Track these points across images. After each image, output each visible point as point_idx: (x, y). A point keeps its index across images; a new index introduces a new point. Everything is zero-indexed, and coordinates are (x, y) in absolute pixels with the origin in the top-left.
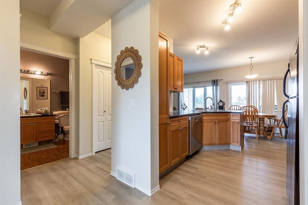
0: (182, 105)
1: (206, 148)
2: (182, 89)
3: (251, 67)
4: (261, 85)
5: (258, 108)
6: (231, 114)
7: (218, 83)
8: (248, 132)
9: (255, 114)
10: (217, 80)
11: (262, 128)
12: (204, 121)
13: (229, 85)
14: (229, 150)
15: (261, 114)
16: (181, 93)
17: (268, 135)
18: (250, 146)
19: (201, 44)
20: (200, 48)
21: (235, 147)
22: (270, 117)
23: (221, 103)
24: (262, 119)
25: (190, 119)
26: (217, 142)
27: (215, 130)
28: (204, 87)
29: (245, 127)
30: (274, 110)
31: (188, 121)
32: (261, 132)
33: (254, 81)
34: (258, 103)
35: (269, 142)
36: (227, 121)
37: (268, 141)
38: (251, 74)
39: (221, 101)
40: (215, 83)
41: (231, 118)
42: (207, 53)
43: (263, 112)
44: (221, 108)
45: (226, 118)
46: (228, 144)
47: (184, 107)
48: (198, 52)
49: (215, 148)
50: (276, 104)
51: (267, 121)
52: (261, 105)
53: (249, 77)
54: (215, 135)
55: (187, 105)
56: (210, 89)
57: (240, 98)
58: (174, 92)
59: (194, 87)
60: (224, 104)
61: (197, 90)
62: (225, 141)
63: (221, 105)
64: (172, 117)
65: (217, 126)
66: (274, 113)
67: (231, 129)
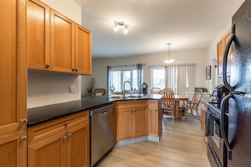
0: (111, 87)
1: (121, 143)
3: (169, 53)
4: (177, 70)
5: (174, 90)
6: (149, 100)
7: (143, 67)
8: (166, 113)
9: (172, 97)
10: (141, 65)
11: (177, 109)
13: (151, 69)
14: (147, 141)
15: (176, 97)
17: (182, 115)
18: (167, 131)
19: (119, 20)
20: (118, 25)
21: (153, 138)
22: (184, 100)
23: (145, 85)
24: (177, 101)
25: (92, 115)
26: (134, 134)
28: (131, 70)
29: (163, 109)
30: (187, 92)
31: (87, 118)
32: (177, 113)
33: (171, 66)
34: (174, 86)
35: (183, 125)
36: (145, 109)
37: (182, 123)
39: (144, 83)
40: (139, 67)
41: (150, 105)
42: (126, 32)
43: (178, 94)
44: (145, 91)
45: (143, 105)
46: (147, 135)
47: (113, 89)
48: (116, 29)
49: (131, 142)
50: (187, 87)
51: (181, 102)
52: (176, 87)
53: (167, 62)
54: (132, 126)
55: (115, 87)
56: (135, 72)
57: (161, 80)
59: (122, 70)
60: (147, 87)
61: (124, 73)
62: (142, 132)
63: (145, 87)
64: (34, 125)
65: (134, 115)
66: (186, 95)
67: (149, 117)
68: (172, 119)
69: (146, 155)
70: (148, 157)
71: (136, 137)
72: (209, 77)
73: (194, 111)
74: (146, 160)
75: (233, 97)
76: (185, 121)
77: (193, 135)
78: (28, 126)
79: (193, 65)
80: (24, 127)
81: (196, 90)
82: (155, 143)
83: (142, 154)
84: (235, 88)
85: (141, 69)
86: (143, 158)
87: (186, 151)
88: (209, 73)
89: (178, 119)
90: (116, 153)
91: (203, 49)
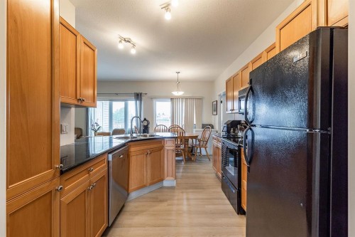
0: (93, 125)
1: (133, 195)
2: (94, 101)
3: (178, 83)
6: (166, 139)
7: (143, 98)
10: (141, 94)
11: (187, 149)
12: (132, 154)
13: (154, 101)
14: (162, 188)
16: (90, 109)
19: (126, 36)
20: (123, 42)
21: (168, 182)
22: (192, 137)
23: (146, 122)
24: (186, 139)
25: (110, 159)
26: (149, 181)
27: (146, 165)
28: (125, 100)
31: (106, 164)
32: (187, 154)
33: (178, 98)
34: (181, 123)
35: (193, 165)
36: (161, 150)
37: (193, 163)
38: (178, 90)
39: (145, 119)
40: (138, 96)
41: (166, 145)
42: (133, 52)
44: (146, 129)
46: (162, 180)
47: (96, 128)
48: (121, 46)
49: (145, 191)
50: (195, 123)
51: (190, 140)
53: (176, 94)
54: (147, 172)
55: (100, 124)
56: (132, 105)
58: (77, 106)
59: (111, 100)
60: (148, 124)
61: (115, 104)
62: (158, 178)
63: (146, 124)
64: (66, 171)
65: (149, 158)
66: (194, 132)
67: (166, 159)
68: (181, 161)
69: (166, 200)
70: (169, 202)
71: (152, 184)
72: (215, 113)
73: (203, 149)
74: (169, 205)
75: (251, 129)
76: (195, 161)
77: (206, 173)
78: (62, 173)
79: (200, 99)
80: (58, 174)
81: (204, 126)
82: (172, 188)
83: (161, 201)
84: (251, 122)
85: (141, 101)
86: (165, 204)
87: (203, 189)
88: (215, 109)
89: (189, 160)
90: (131, 206)
91: (210, 83)
